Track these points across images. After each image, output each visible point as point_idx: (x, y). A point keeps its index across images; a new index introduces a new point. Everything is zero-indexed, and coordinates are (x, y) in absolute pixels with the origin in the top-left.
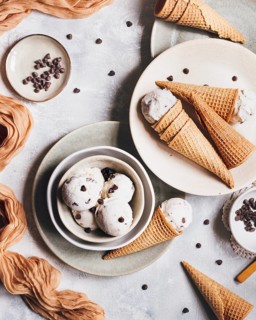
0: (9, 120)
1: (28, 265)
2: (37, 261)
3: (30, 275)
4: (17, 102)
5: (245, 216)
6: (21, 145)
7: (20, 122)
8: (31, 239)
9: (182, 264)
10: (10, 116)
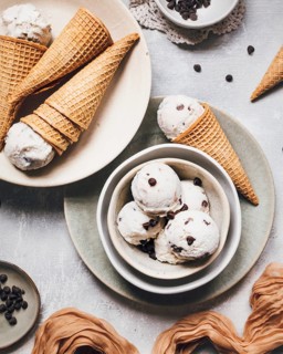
0: (68, 343)
1: (262, 309)
2: (256, 296)
3: (276, 305)
4: (41, 332)
5: (191, 7)
6: (100, 325)
7: (69, 328)
8: (225, 304)
9: (254, 101)
10: (62, 342)
